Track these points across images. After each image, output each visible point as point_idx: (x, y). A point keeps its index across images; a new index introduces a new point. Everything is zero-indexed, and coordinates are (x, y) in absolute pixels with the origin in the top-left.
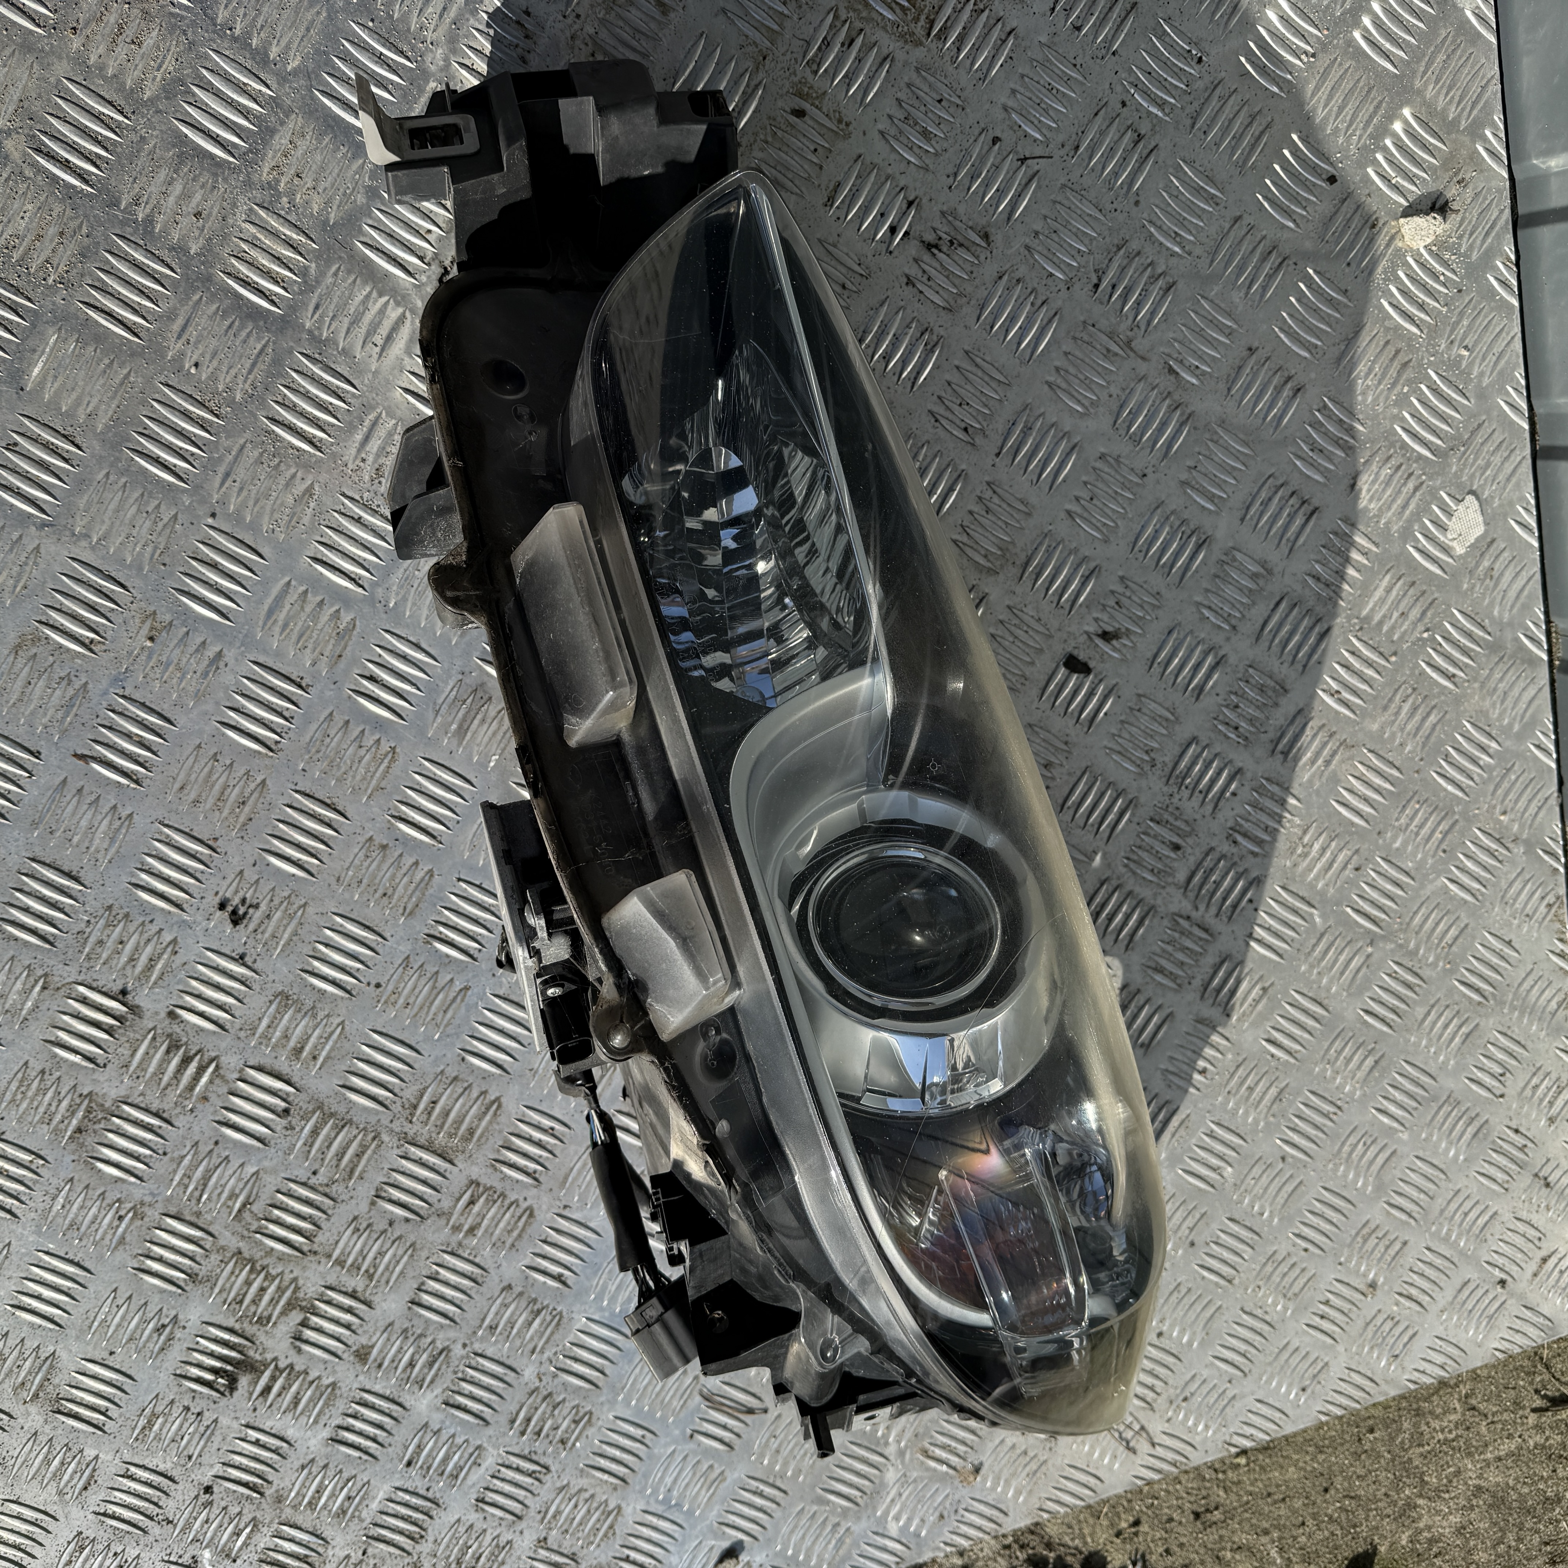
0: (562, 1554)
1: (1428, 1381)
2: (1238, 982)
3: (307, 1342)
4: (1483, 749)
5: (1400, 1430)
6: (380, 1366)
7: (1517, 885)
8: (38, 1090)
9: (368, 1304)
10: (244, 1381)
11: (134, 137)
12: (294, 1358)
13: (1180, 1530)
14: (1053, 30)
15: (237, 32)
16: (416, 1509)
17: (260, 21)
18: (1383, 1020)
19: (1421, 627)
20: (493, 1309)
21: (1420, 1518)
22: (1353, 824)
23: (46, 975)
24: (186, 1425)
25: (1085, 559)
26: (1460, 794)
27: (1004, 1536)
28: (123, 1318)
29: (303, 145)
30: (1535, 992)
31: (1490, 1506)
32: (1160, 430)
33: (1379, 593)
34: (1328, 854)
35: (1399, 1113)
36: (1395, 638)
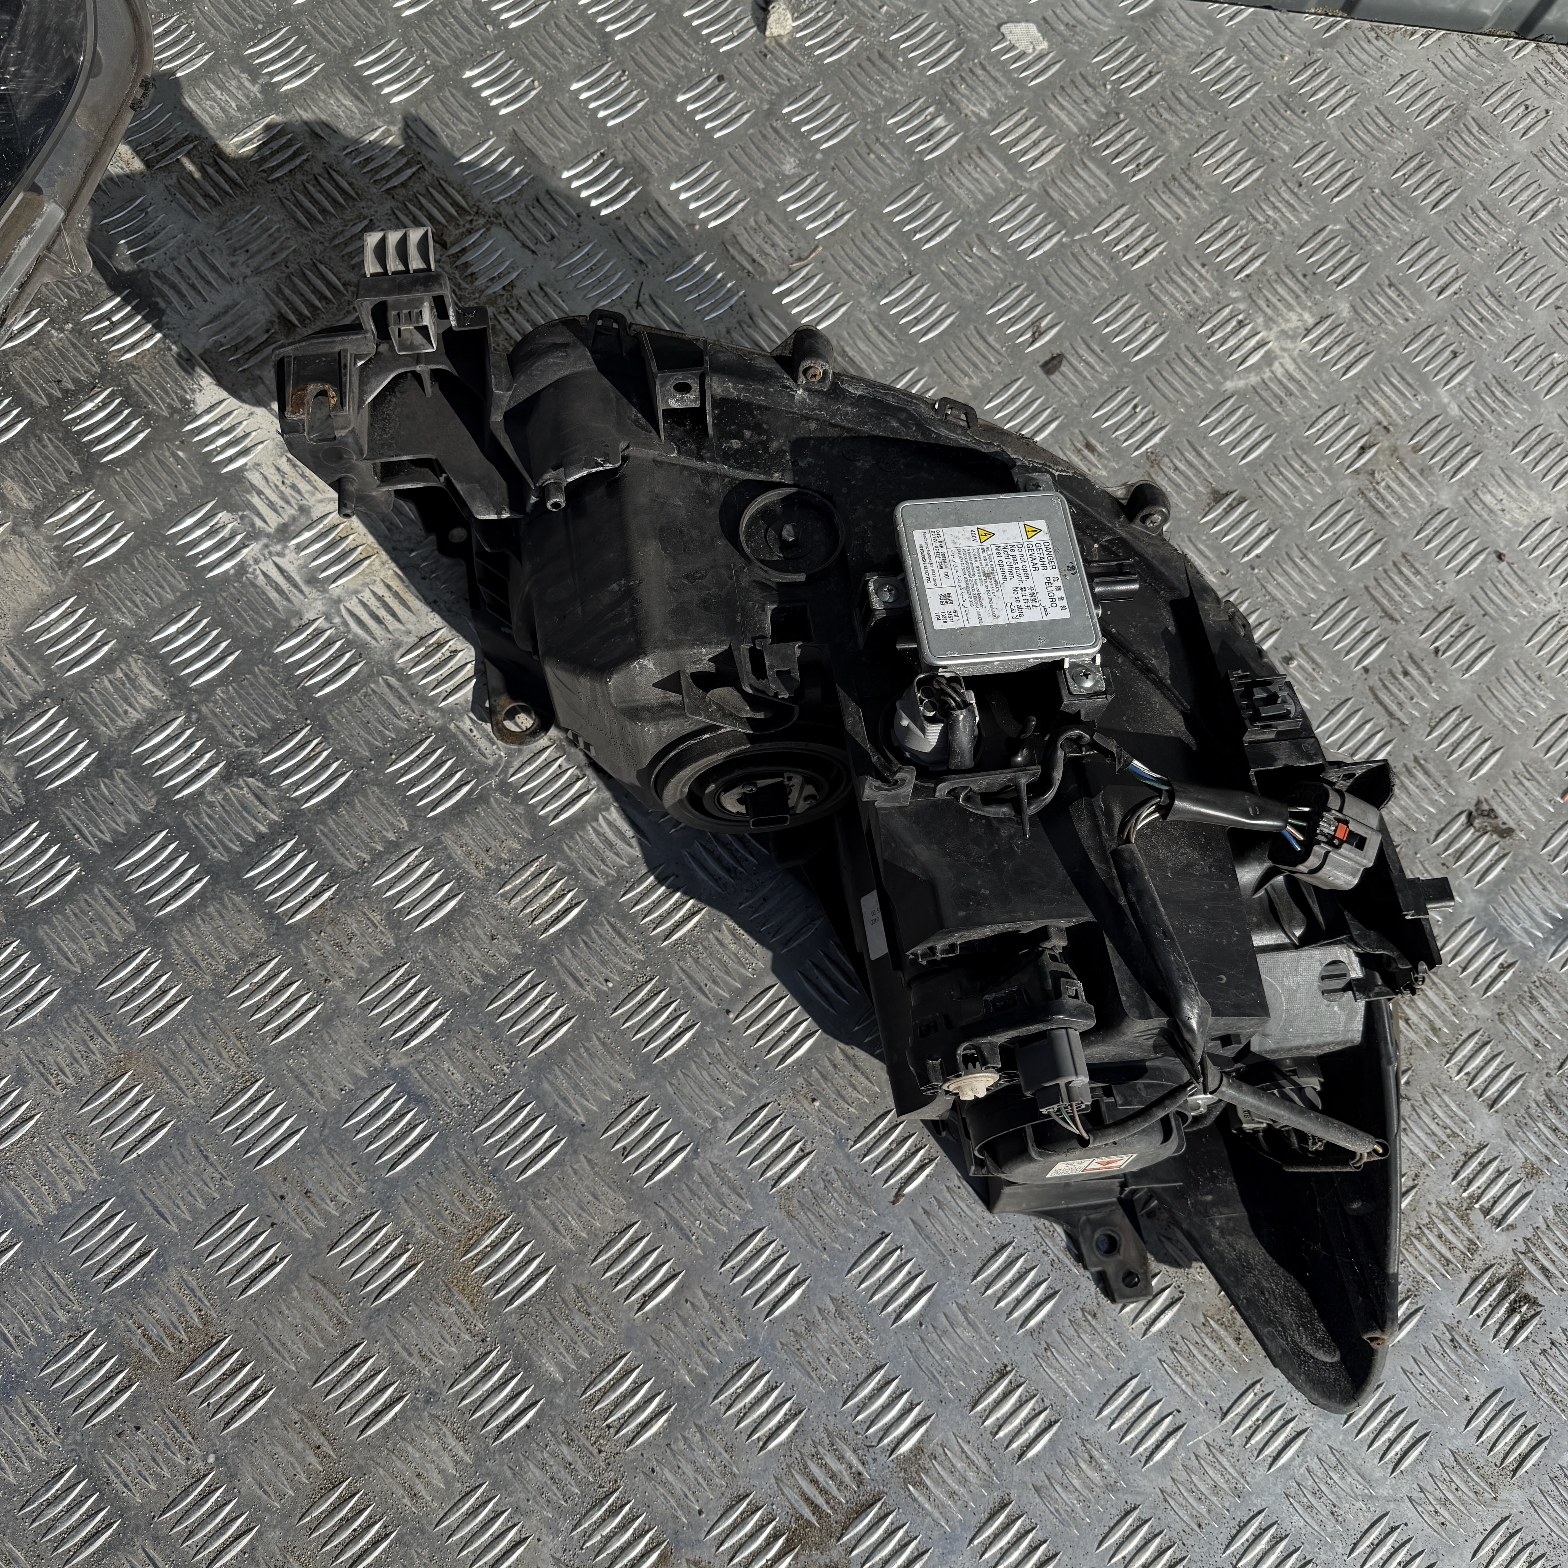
4: (1221, 62)
6: (1548, 1159)
7: (1352, 60)
8: (1188, 1360)
9: (1482, 1147)
10: (1529, 1288)
11: (421, 964)
12: (1519, 1234)
15: (368, 858)
17: (366, 838)
18: (1446, 195)
19: (1101, 90)
22: (1258, 179)
23: (1083, 1310)
26: (1256, 88)
28: (1435, 1374)
29: (466, 838)
30: (1455, 64)
34: (1280, 205)
36: (1104, 110)
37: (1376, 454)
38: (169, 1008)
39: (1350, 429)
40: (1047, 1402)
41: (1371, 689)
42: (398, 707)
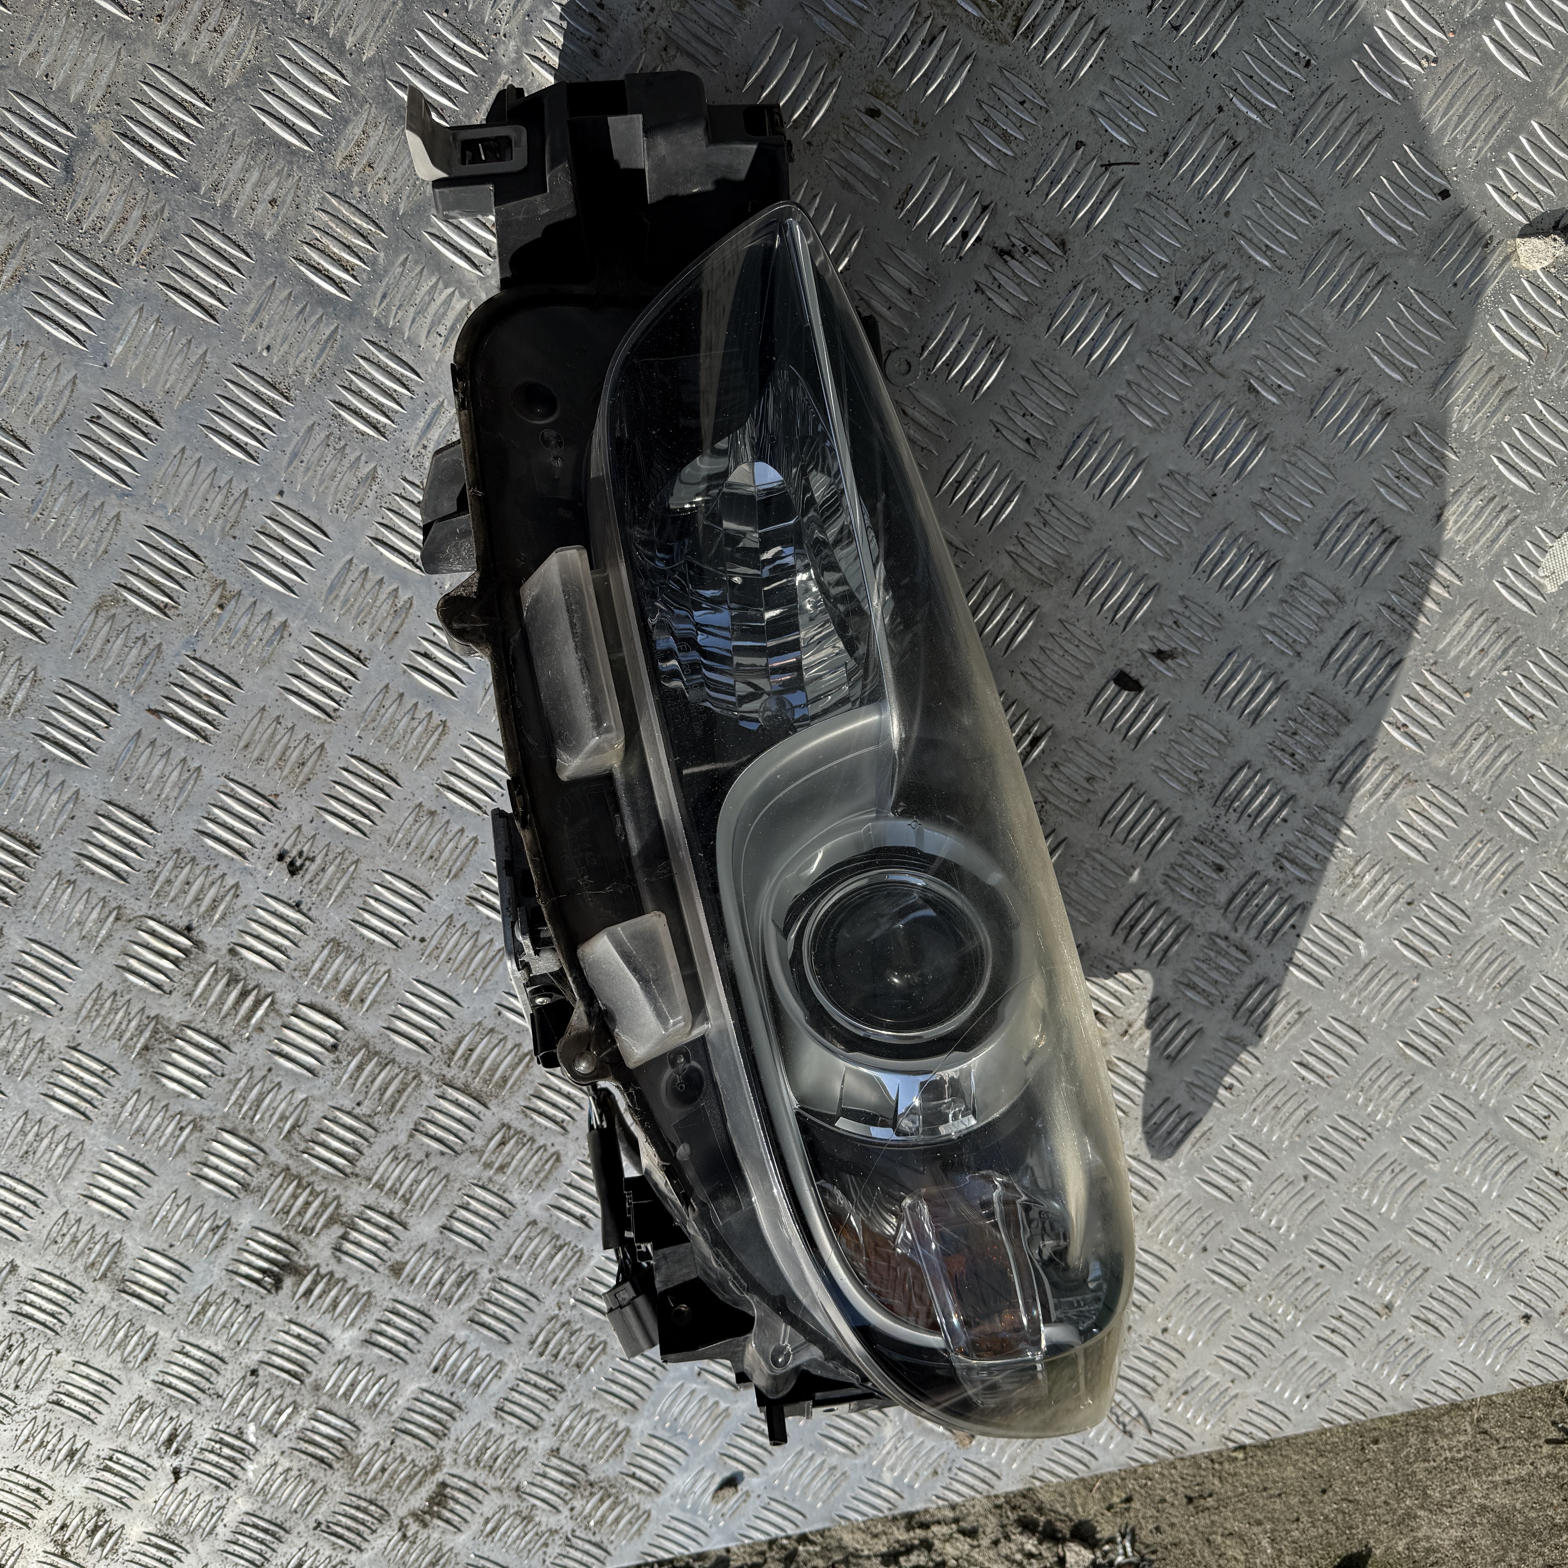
0: (573, 1464)
1: (1440, 1402)
2: (1273, 1005)
3: (346, 1253)
4: (1558, 792)
5: (1405, 1444)
6: (412, 1281)
8: (111, 1009)
9: (404, 1226)
10: (288, 1282)
11: (215, 124)
12: (333, 1266)
13: (1172, 1511)
14: (1149, 29)
15: (315, 21)
16: (440, 1410)
17: (338, 10)
18: (1423, 1053)
19: (1501, 664)
21: (1419, 1528)
22: (1409, 858)
23: (119, 908)
24: (236, 1315)
25: (1144, 577)
26: (1528, 836)
27: (996, 1496)
28: (182, 1216)
29: (376, 136)
31: (1494, 1525)
32: (1235, 450)
33: (1459, 627)
34: (1379, 887)
35: (1432, 1145)
36: (1472, 675)
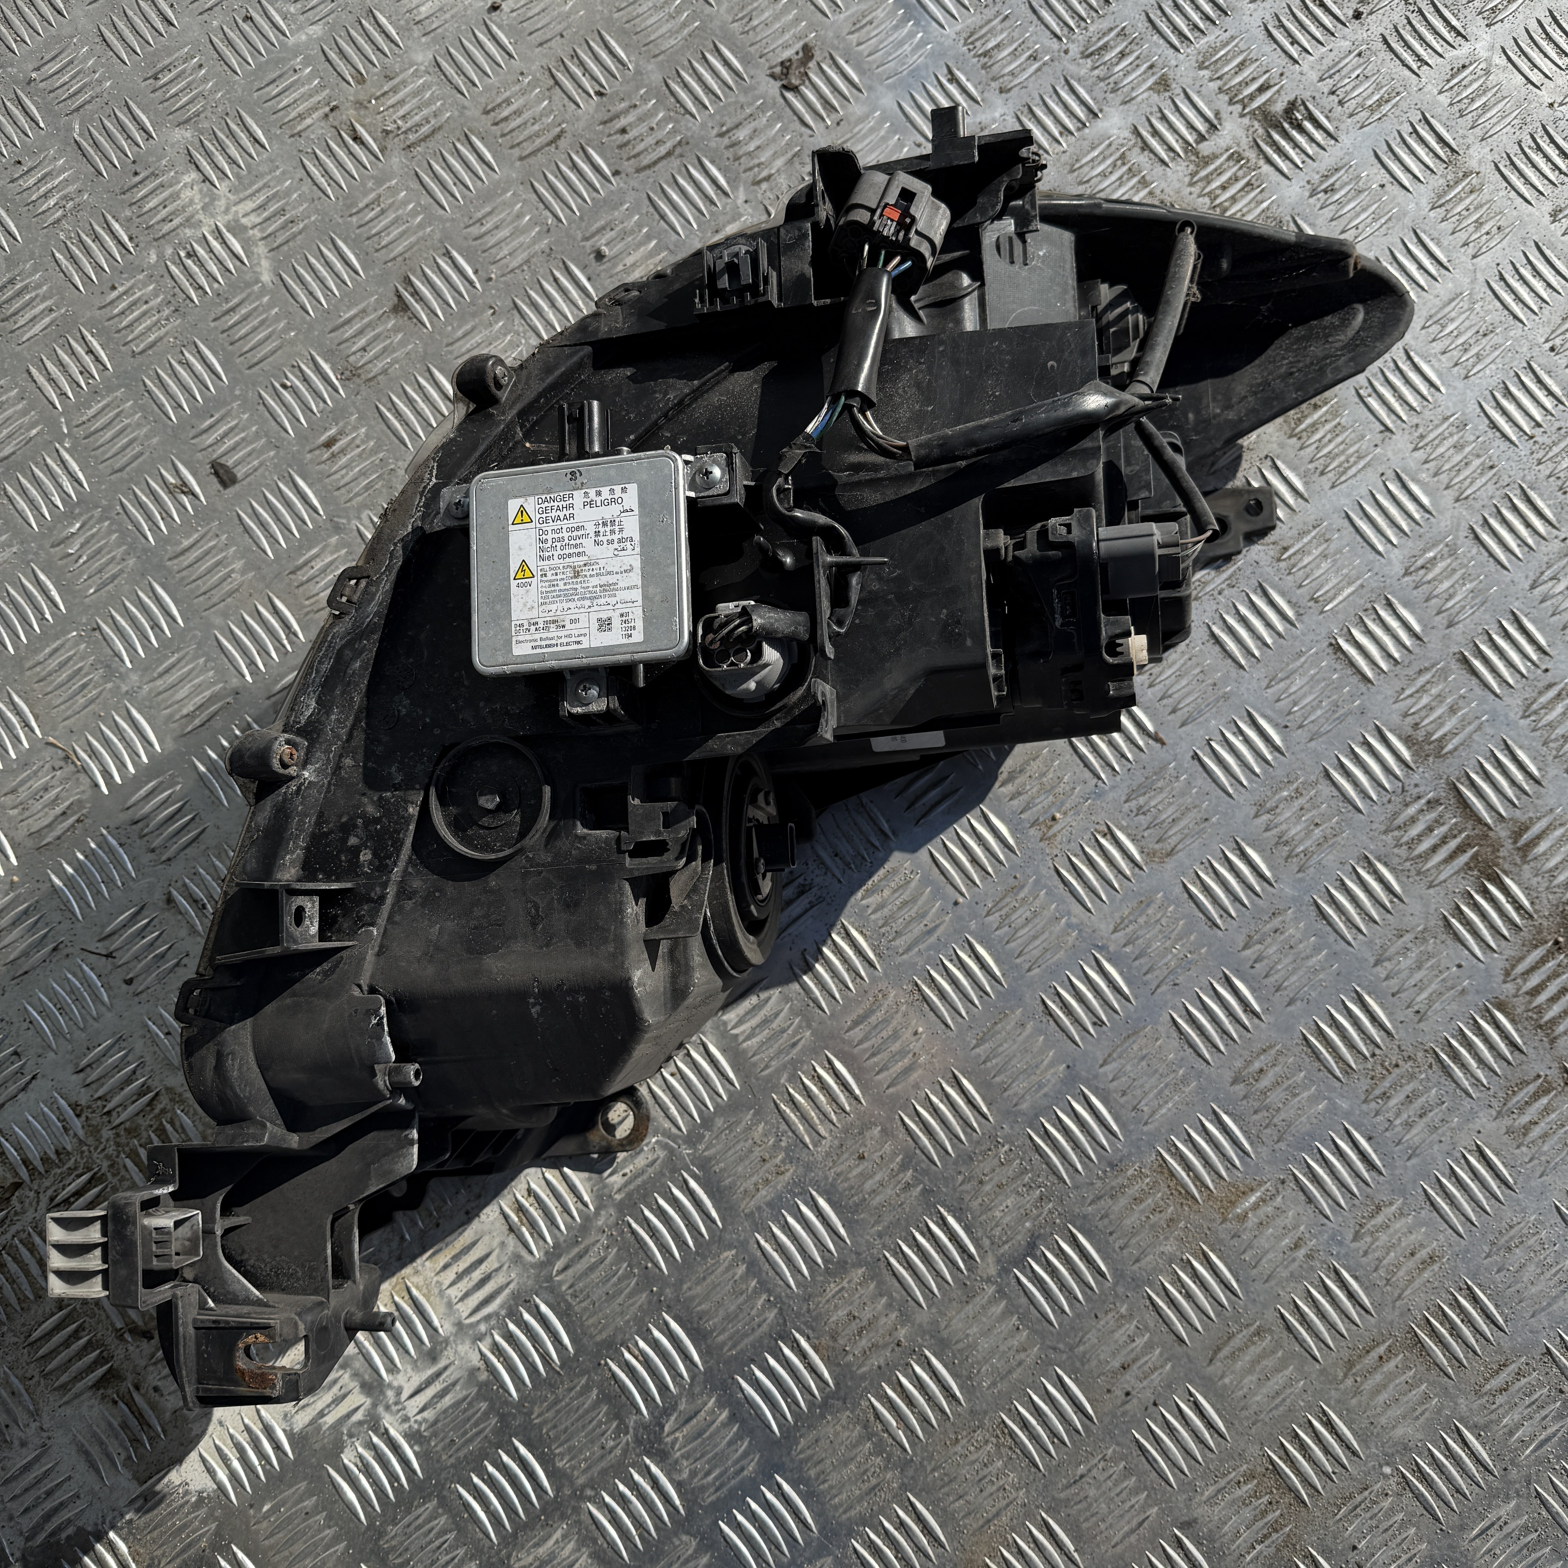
3: (1206, 119)
6: (1151, 67)
8: (1333, 459)
9: (1136, 132)
10: (1279, 107)
12: (1225, 109)
15: (764, 1296)
17: (742, 1299)
20: (1026, 75)
23: (1279, 560)
24: (1348, 88)
28: (1358, 215)
37: (363, 126)
38: (919, 1519)
39: (330, 150)
40: (1369, 606)
41: (638, 171)
42: (591, 1258)
